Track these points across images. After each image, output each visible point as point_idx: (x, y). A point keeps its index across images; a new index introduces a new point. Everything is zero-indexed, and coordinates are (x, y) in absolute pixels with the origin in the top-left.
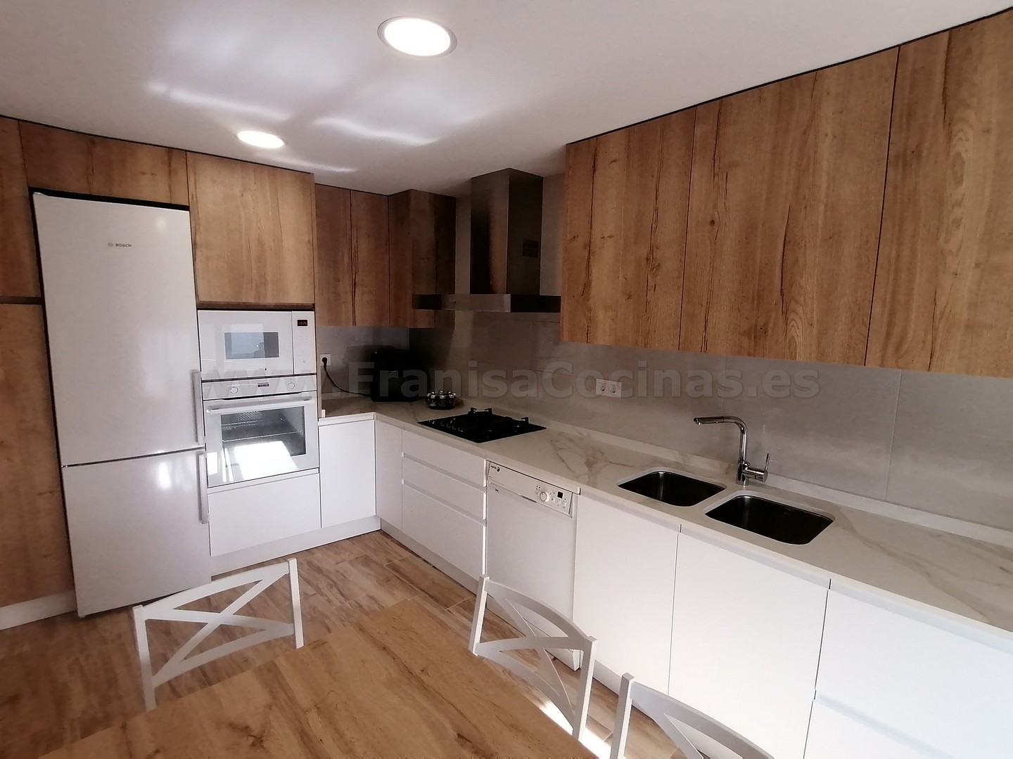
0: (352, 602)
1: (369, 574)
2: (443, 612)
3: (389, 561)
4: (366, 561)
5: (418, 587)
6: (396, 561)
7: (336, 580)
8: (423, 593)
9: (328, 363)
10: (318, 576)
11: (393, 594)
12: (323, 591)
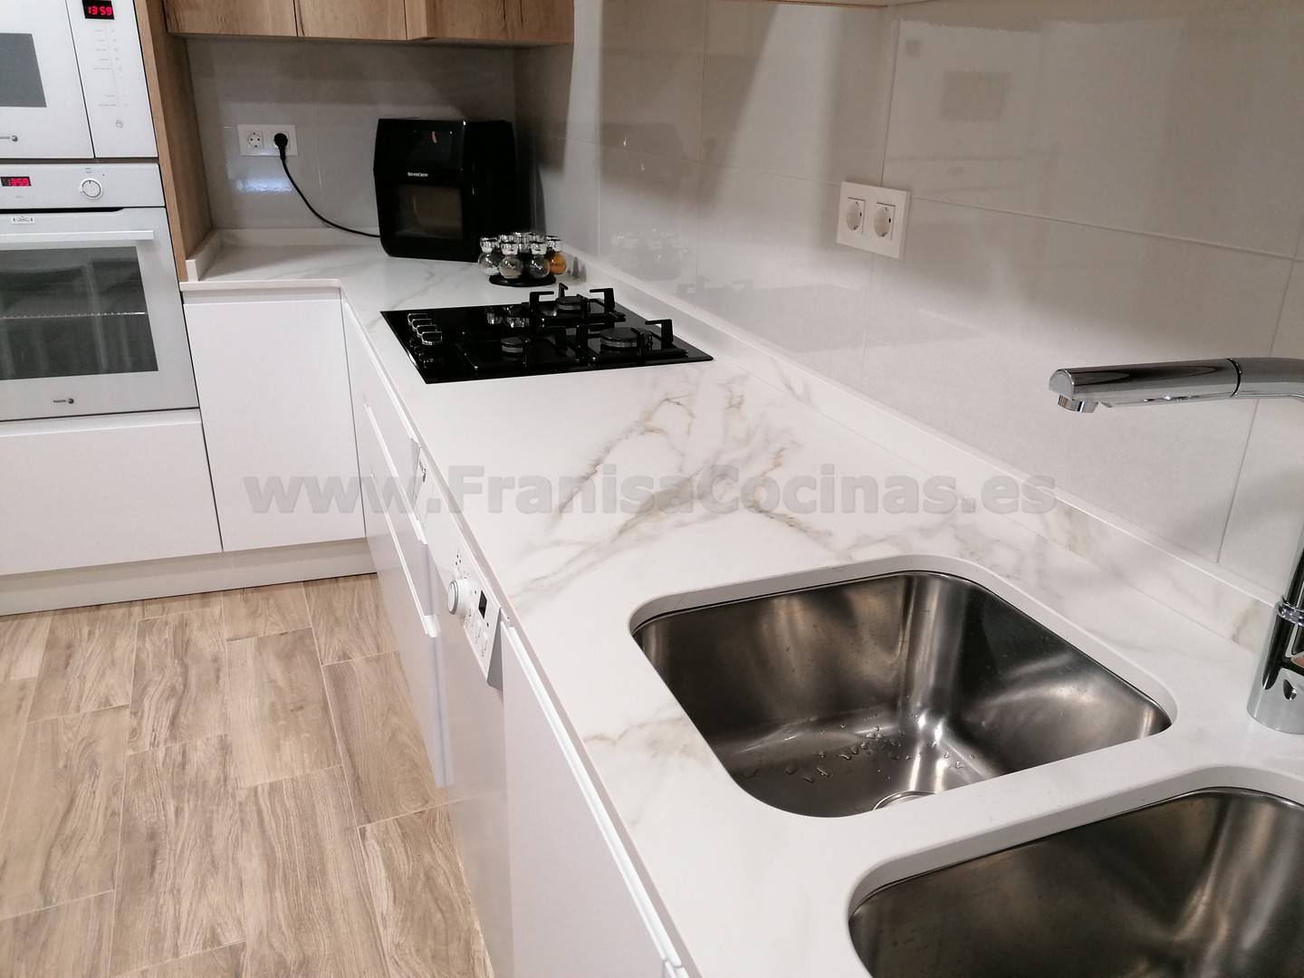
0: (177, 747)
1: (272, 681)
2: (346, 830)
3: (345, 656)
4: (295, 646)
5: (347, 744)
6: (357, 660)
7: (193, 680)
8: (344, 761)
9: (291, 150)
10: (169, 661)
11: (276, 747)
12: (146, 703)
